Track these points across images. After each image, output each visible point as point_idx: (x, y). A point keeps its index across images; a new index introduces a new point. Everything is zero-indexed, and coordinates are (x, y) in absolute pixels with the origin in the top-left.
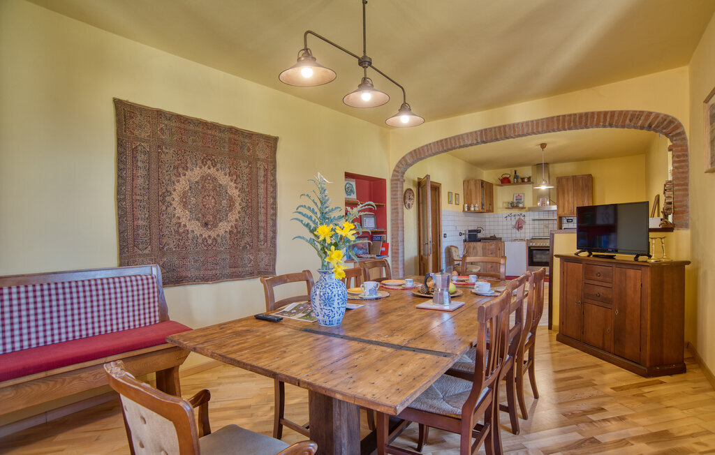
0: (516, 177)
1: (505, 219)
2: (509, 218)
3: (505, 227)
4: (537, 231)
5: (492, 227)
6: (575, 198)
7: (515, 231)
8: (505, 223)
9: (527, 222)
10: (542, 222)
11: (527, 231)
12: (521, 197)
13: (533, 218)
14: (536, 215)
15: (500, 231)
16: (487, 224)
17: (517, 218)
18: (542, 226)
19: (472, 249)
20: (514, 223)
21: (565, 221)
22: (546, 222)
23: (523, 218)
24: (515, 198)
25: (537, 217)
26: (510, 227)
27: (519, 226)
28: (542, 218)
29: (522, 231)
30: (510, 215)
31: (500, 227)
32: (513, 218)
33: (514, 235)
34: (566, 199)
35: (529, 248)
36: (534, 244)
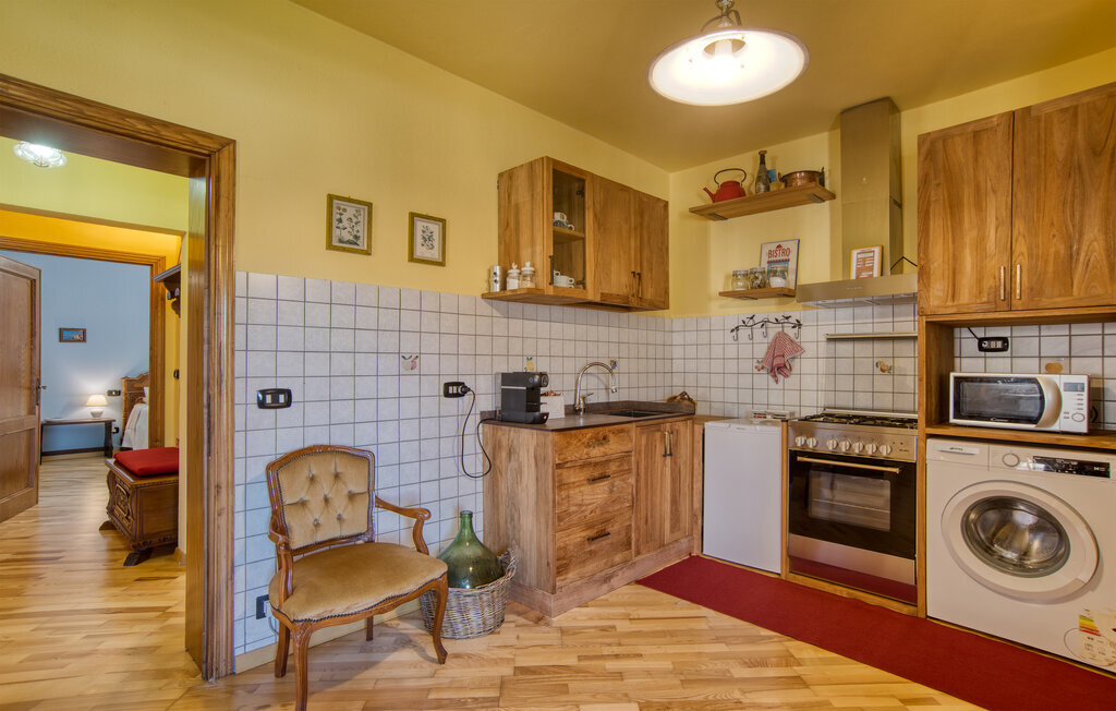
0: (765, 177)
1: (730, 337)
2: (744, 333)
3: (732, 366)
4: (844, 383)
5: (691, 365)
6: (1019, 225)
7: (764, 379)
8: (731, 351)
9: (809, 349)
10: (864, 349)
11: (809, 382)
12: (787, 252)
13: (831, 331)
14: (845, 321)
15: (716, 380)
16: (677, 352)
17: (774, 330)
18: (866, 366)
19: (504, 454)
20: (761, 351)
21: (966, 342)
22: (886, 348)
23: (791, 332)
24: (765, 259)
25: (845, 329)
26: (747, 366)
27: (778, 366)
28: (867, 330)
29: (791, 381)
30: (749, 323)
31: (717, 366)
32: (758, 331)
33: (760, 397)
34: (969, 237)
35: (793, 455)
36: (811, 443)
